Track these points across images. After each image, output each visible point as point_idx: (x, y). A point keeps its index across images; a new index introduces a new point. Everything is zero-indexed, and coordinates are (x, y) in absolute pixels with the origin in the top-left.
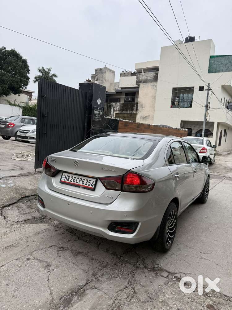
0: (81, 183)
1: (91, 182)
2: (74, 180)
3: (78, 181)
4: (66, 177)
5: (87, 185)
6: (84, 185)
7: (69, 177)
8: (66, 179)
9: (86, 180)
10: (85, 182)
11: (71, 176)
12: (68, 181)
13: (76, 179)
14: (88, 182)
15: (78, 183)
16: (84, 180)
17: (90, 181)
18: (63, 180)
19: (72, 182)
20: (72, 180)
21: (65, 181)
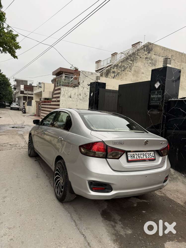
0: (145, 158)
1: (152, 154)
2: (139, 156)
3: (142, 156)
4: (131, 156)
5: (150, 158)
6: (148, 158)
7: (134, 155)
8: (132, 157)
9: (147, 154)
10: (147, 155)
11: (135, 154)
12: (134, 159)
13: (140, 155)
14: (149, 155)
15: (143, 158)
16: (146, 155)
17: (150, 154)
18: (130, 159)
19: (138, 159)
20: (138, 157)
21: (132, 159)
